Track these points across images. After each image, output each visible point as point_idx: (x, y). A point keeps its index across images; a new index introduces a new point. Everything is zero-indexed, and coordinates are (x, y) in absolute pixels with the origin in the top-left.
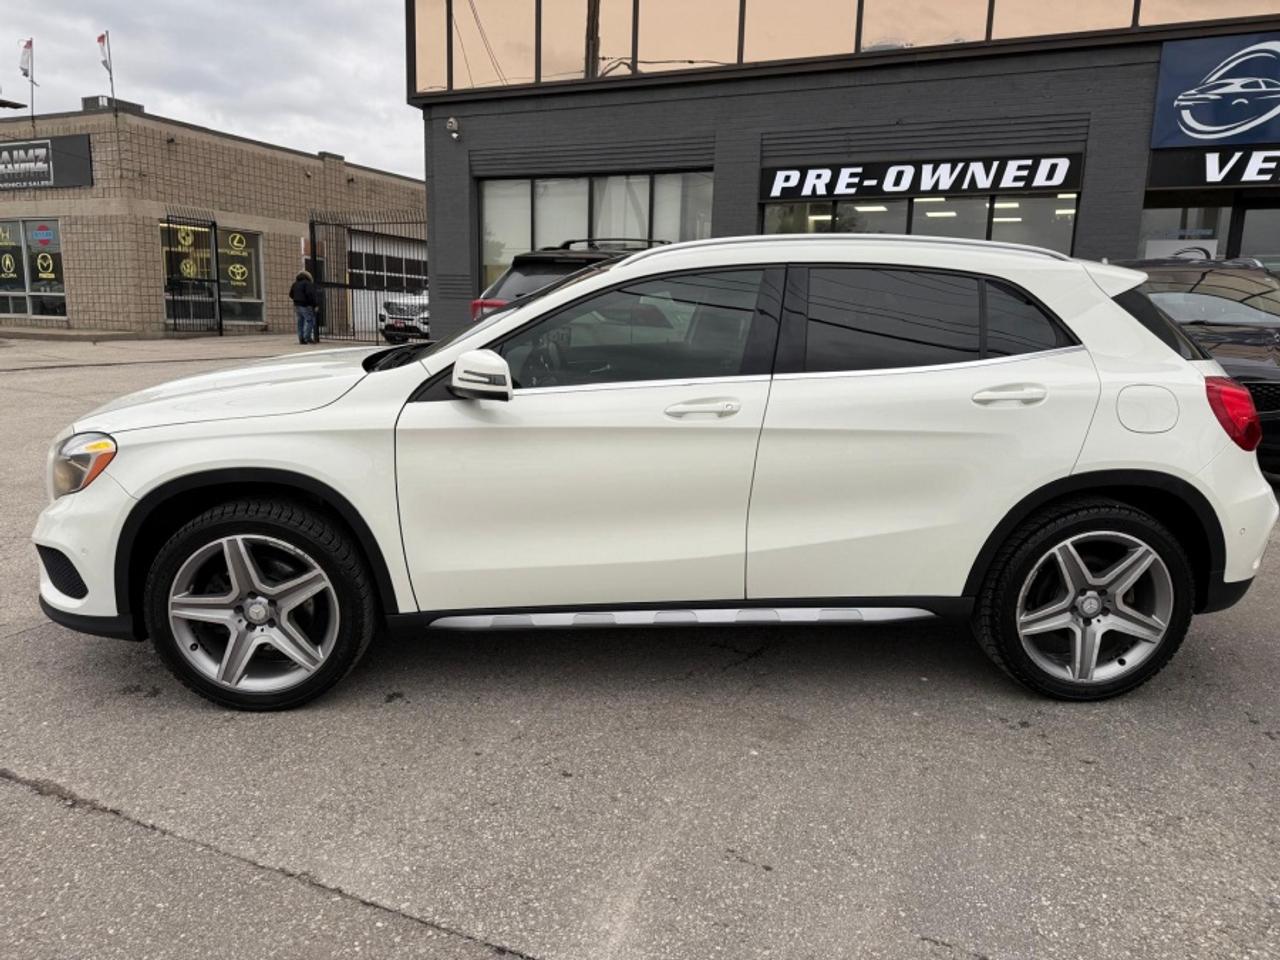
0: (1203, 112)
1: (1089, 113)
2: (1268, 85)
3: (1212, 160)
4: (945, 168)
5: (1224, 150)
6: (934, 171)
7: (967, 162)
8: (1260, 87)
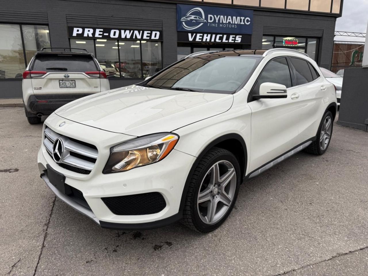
0: (188, 23)
1: (162, 20)
2: (199, 18)
3: (190, 35)
4: (128, 32)
5: (192, 32)
6: (125, 32)
7: (134, 30)
8: (197, 18)
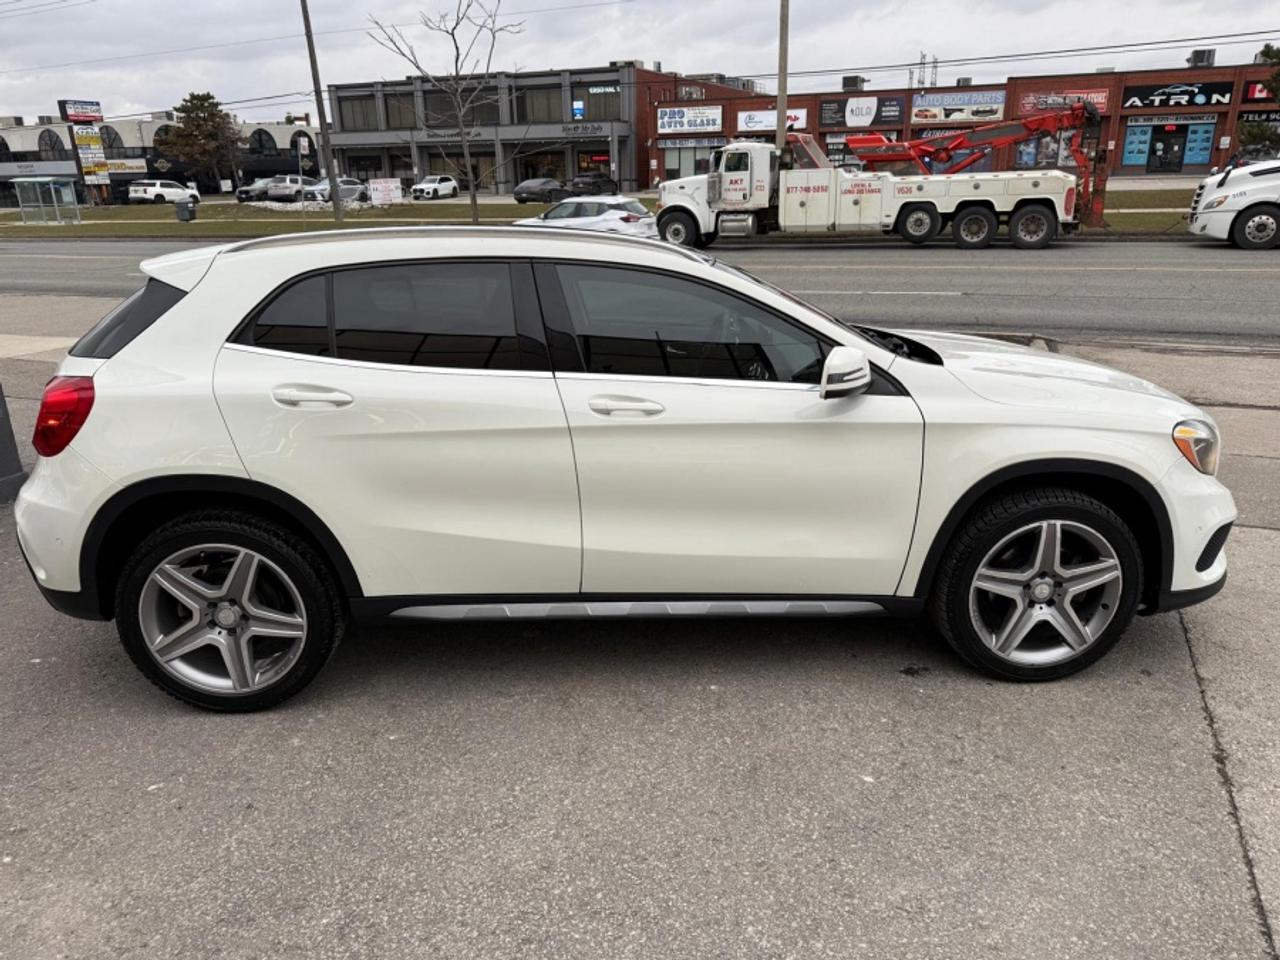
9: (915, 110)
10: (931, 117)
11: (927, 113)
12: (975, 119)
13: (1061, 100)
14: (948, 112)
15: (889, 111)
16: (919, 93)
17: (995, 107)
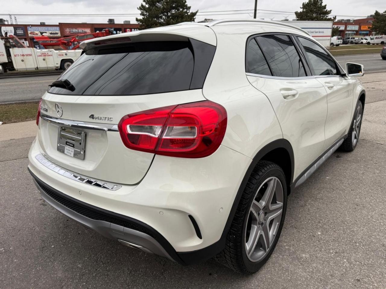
9: (29, 32)
10: (36, 34)
11: (34, 33)
12: (52, 35)
13: (77, 31)
14: (42, 33)
15: (19, 32)
16: (29, 26)
17: (57, 32)
